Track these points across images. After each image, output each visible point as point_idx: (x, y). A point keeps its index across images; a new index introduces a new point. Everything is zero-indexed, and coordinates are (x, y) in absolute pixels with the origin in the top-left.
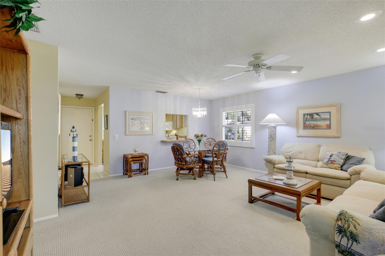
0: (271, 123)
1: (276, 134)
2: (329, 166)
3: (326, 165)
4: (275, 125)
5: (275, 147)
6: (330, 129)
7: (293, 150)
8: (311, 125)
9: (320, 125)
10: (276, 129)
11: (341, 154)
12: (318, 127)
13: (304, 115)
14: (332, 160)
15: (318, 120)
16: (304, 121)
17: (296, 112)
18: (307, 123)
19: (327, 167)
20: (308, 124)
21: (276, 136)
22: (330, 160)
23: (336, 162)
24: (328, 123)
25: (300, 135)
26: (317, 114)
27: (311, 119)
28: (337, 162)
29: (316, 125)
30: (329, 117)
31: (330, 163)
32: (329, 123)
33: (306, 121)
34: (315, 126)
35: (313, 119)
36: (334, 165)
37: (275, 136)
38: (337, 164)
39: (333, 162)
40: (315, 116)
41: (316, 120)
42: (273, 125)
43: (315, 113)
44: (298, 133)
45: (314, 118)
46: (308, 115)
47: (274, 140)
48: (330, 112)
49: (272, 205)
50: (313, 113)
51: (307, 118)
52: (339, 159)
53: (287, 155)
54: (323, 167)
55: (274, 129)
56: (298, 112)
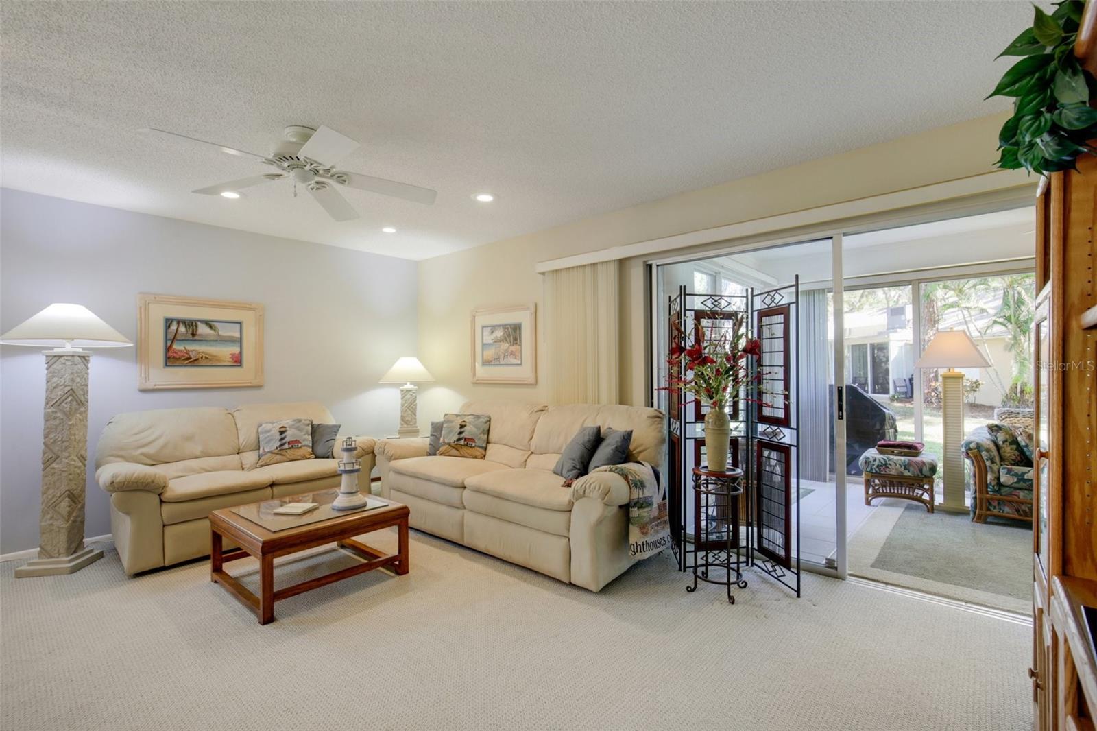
0: (64, 341)
1: (87, 385)
2: (288, 456)
3: (279, 457)
4: (84, 349)
5: (85, 436)
6: (241, 366)
7: (160, 436)
8: (188, 354)
9: (215, 354)
10: (89, 365)
11: (301, 423)
12: (210, 360)
13: (168, 322)
14: (292, 441)
15: (211, 341)
16: (166, 340)
17: (141, 307)
18: (177, 346)
19: (284, 458)
20: (181, 351)
21: (87, 391)
22: (284, 441)
23: (300, 443)
24: (236, 350)
25: (155, 385)
26: (209, 324)
27: (190, 337)
28: (304, 443)
29: (204, 355)
30: (238, 335)
31: (289, 448)
32: (239, 350)
33: (173, 340)
34: (202, 357)
35: (196, 338)
36: (300, 450)
37: (85, 393)
38: (304, 446)
39: (294, 444)
40: (202, 329)
41: (204, 340)
42: (69, 348)
43: (202, 321)
44: (147, 378)
45: (200, 335)
46: (181, 325)
47: (82, 409)
48: (240, 323)
49: (347, 577)
50: (196, 321)
51: (178, 332)
52: (305, 435)
53: (143, 457)
54: (270, 462)
55: (81, 366)
56: (145, 308)
